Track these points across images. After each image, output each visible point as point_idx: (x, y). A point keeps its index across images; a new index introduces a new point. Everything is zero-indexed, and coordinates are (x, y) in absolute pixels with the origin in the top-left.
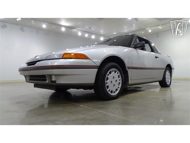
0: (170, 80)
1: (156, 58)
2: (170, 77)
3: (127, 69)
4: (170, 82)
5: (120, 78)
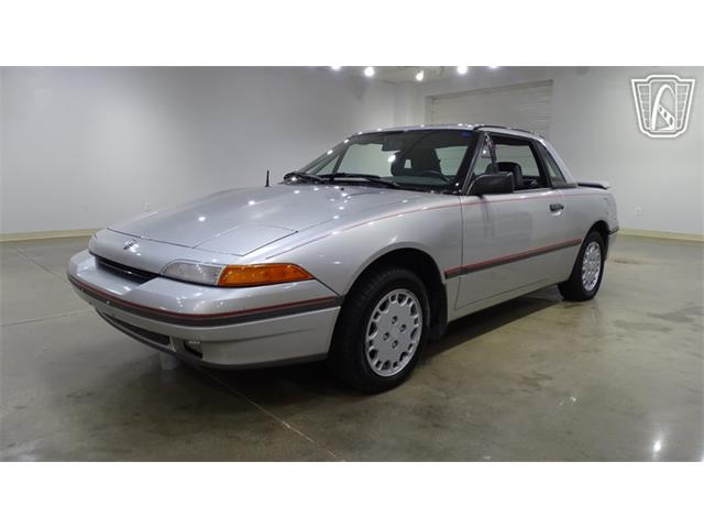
0: (597, 275)
1: (553, 209)
2: (599, 262)
3: (444, 281)
4: (595, 282)
5: (416, 316)
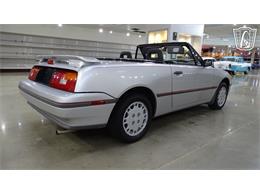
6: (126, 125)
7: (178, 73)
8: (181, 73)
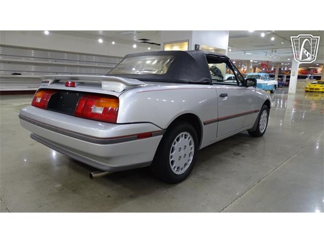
6: (172, 162)
7: (223, 96)
8: (226, 95)
